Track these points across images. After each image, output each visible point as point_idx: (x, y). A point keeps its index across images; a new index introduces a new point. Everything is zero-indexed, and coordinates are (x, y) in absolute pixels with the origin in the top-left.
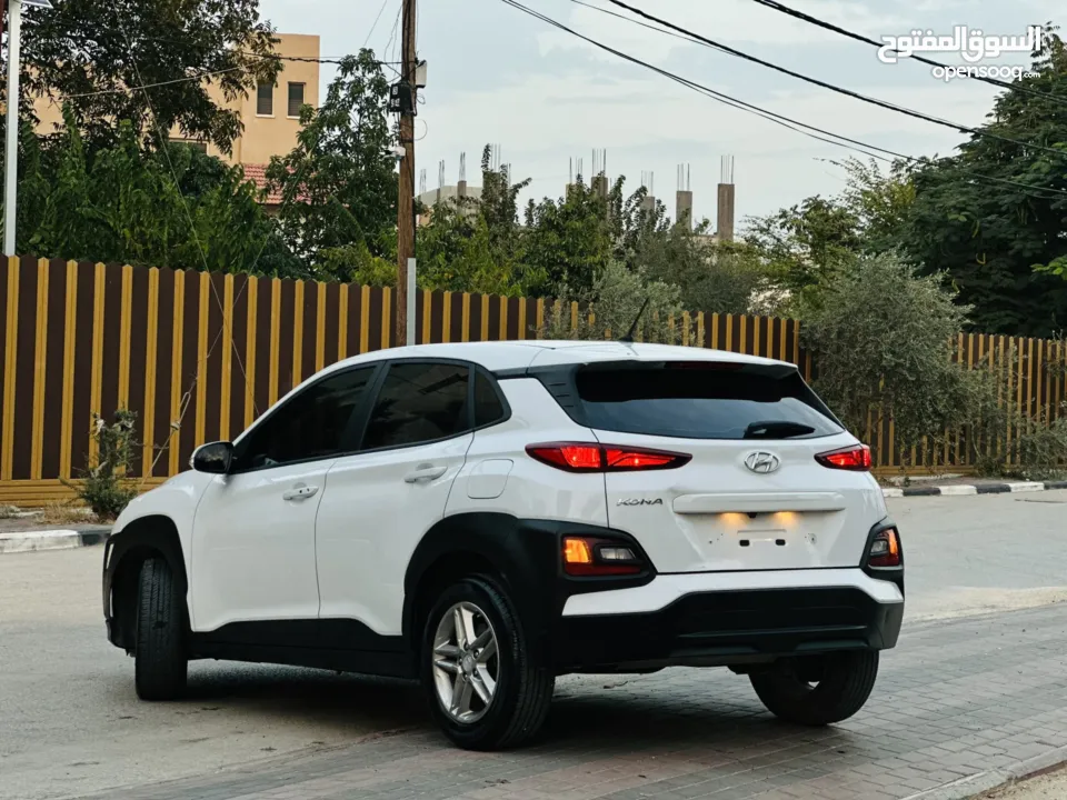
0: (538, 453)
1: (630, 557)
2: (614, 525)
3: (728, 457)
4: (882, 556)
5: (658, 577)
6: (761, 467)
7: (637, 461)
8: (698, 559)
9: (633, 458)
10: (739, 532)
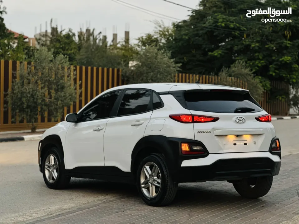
0: (173, 117)
1: (201, 149)
2: (196, 139)
3: (230, 118)
4: (275, 148)
5: (209, 155)
6: (239, 121)
7: (203, 120)
8: (221, 149)
9: (202, 119)
10: (233, 141)
